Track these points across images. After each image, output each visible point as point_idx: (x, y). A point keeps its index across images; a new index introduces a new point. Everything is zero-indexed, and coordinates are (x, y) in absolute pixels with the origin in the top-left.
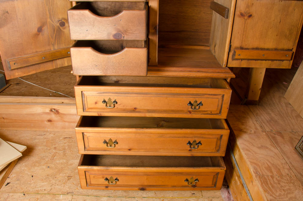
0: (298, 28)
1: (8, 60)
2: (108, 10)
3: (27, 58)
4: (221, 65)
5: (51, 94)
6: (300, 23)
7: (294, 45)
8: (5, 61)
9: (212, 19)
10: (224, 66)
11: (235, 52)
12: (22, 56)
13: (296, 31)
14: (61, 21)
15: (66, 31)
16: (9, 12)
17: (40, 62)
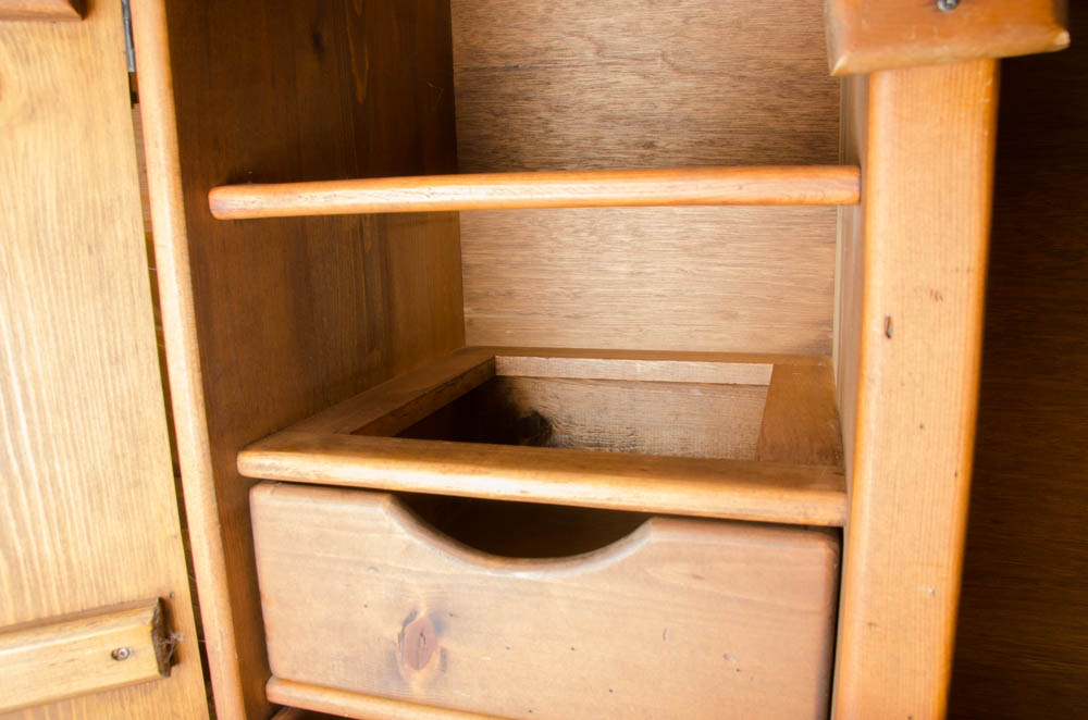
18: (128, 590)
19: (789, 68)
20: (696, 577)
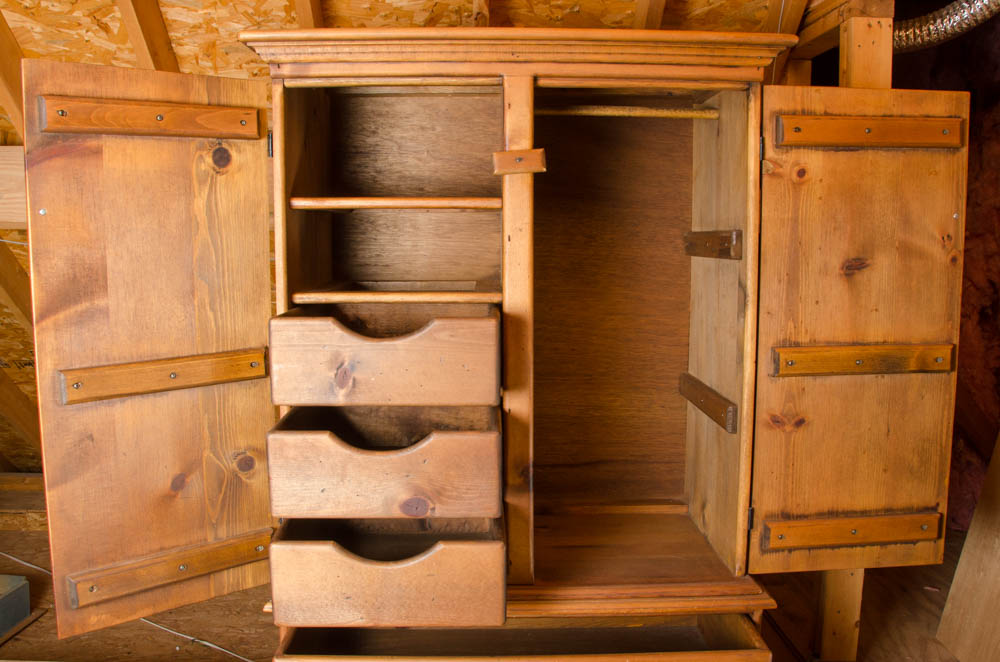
0: (941, 445)
1: (73, 578)
2: (381, 414)
3: (130, 569)
4: (730, 568)
5: (178, 648)
6: (945, 431)
7: (938, 495)
8: (63, 582)
9: (686, 423)
10: (738, 573)
11: (767, 529)
12: (118, 563)
13: (939, 453)
14: (242, 456)
15: (255, 482)
16: (95, 436)
17: (169, 581)
18: (253, 344)
19: (481, 159)
20: (452, 336)
